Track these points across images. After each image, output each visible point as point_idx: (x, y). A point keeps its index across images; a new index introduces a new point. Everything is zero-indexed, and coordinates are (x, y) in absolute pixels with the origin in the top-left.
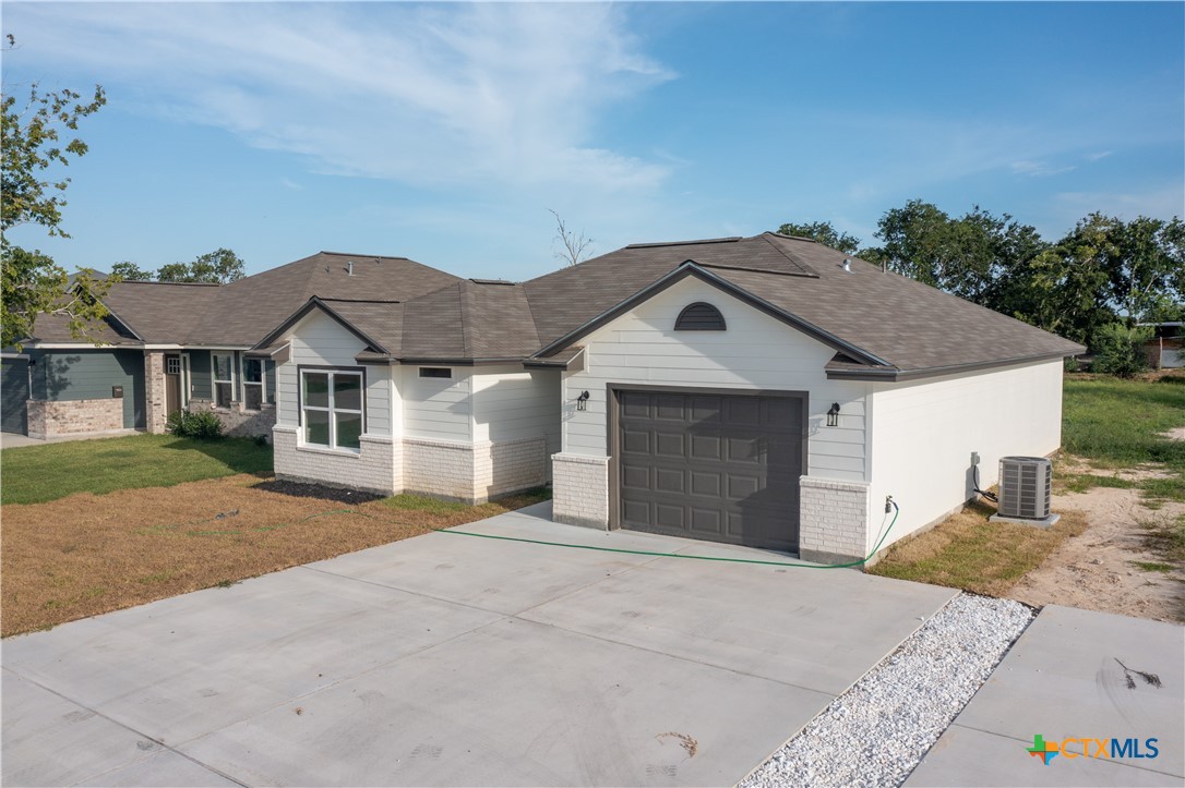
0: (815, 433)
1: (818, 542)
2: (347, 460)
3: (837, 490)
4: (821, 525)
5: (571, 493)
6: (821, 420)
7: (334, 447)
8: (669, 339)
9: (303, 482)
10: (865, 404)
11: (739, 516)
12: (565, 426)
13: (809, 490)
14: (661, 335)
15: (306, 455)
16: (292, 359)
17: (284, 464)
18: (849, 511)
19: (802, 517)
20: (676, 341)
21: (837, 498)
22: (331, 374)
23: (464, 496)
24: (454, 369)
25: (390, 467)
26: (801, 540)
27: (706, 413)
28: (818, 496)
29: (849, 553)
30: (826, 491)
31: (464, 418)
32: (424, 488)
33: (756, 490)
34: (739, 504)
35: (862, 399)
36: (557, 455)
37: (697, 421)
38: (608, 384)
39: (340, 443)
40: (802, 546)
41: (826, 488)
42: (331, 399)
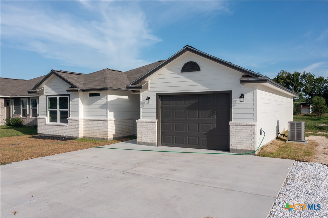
0: (235, 106)
1: (237, 146)
2: (63, 127)
3: (244, 126)
4: (238, 139)
5: (143, 134)
6: (237, 100)
7: (59, 123)
8: (179, 76)
9: (47, 136)
10: (253, 93)
11: (206, 138)
12: (141, 110)
13: (233, 126)
14: (176, 74)
15: (49, 126)
16: (45, 93)
17: (41, 130)
18: (249, 133)
19: (230, 136)
20: (181, 76)
21: (244, 129)
22: (58, 97)
23: (104, 137)
24: (101, 92)
25: (78, 128)
26: (230, 145)
27: (193, 102)
28: (236, 128)
29: (249, 149)
30: (239, 126)
31: (105, 110)
32: (90, 135)
33: (212, 128)
34: (205, 134)
35: (253, 92)
36: (138, 120)
37: (190, 105)
38: (157, 94)
39: (61, 122)
40: (231, 147)
41: (240, 125)
42: (58, 106)
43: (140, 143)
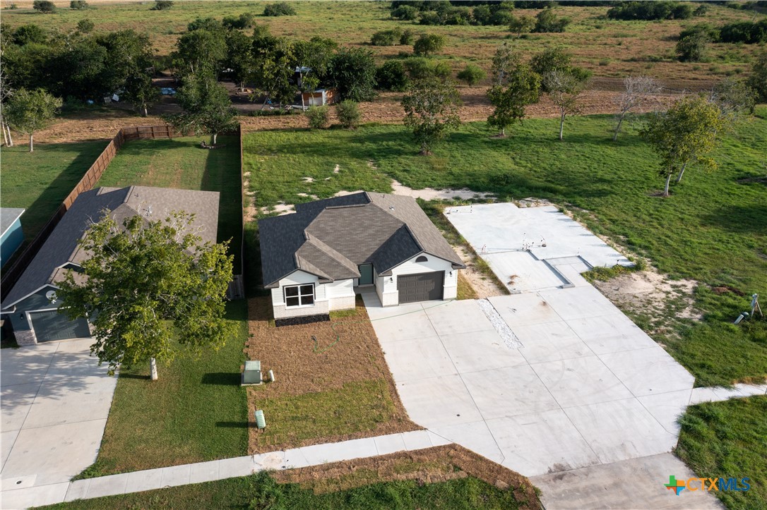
0: (446, 278)
1: (447, 297)
2: (308, 308)
4: (447, 294)
5: (387, 301)
6: (447, 275)
7: (301, 306)
9: (288, 318)
12: (385, 286)
13: (445, 288)
14: (412, 263)
15: (290, 310)
16: (280, 285)
19: (444, 293)
20: (415, 265)
21: (451, 288)
22: (299, 287)
25: (327, 306)
26: (444, 297)
27: (420, 277)
32: (337, 309)
33: (432, 289)
34: (428, 293)
38: (398, 276)
41: (448, 287)
42: (299, 293)
43: (385, 306)
